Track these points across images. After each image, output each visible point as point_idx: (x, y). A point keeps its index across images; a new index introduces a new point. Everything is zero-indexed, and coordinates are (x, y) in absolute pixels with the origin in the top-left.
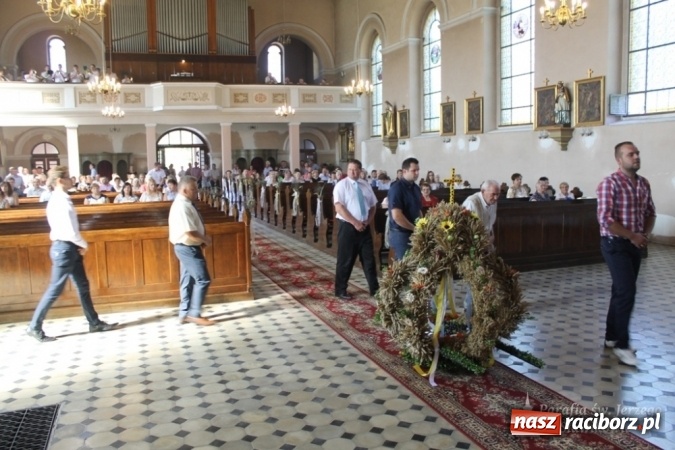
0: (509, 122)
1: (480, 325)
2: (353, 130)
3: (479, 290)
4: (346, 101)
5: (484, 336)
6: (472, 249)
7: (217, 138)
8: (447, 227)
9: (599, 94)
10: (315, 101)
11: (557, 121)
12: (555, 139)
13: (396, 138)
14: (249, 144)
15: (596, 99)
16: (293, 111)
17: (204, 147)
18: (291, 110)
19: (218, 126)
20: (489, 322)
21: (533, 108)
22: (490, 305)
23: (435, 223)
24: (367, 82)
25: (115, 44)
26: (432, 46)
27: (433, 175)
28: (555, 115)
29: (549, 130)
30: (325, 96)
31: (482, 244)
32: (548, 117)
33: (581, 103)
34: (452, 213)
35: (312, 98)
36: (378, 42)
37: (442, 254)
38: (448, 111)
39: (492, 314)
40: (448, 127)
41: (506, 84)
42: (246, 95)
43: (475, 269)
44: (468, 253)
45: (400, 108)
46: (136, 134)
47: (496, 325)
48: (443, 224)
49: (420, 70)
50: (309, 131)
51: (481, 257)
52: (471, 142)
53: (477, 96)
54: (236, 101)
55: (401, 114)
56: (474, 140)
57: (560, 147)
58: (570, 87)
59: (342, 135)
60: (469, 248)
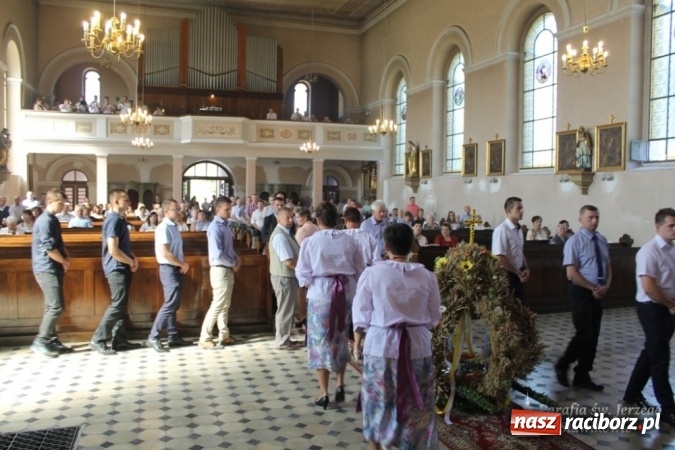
0: (530, 165)
1: (497, 365)
2: (376, 168)
3: (497, 330)
4: (370, 140)
5: (500, 376)
6: (491, 289)
7: (242, 172)
8: (466, 267)
9: (620, 140)
10: (339, 139)
11: (578, 165)
12: (576, 182)
13: (418, 177)
14: (273, 178)
15: (617, 144)
16: (318, 148)
17: (229, 180)
18: (316, 147)
19: (243, 160)
20: (505, 362)
21: (554, 152)
22: (507, 345)
23: (454, 263)
24: (392, 122)
25: (148, 77)
26: (456, 88)
27: (454, 215)
28: (576, 159)
29: (570, 174)
30: (349, 134)
31: (500, 285)
32: (569, 161)
33: (602, 148)
34: (472, 253)
35: (336, 136)
36: (403, 83)
37: (460, 294)
38: (470, 152)
39: (509, 354)
40: (470, 168)
41: (528, 127)
42: (272, 131)
43: (493, 309)
44: (487, 294)
45: (422, 148)
46: (163, 166)
47: (513, 365)
48: (463, 264)
49: (444, 111)
50: (333, 168)
51: (499, 297)
52: (492, 185)
53: (499, 138)
54: (262, 136)
55: (424, 155)
56: (496, 181)
57: (580, 191)
58: (591, 132)
59: (365, 173)
60: (487, 288)
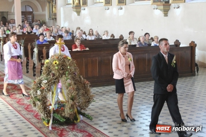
1: (68, 104)
3: (67, 89)
5: (70, 108)
6: (67, 72)
8: (56, 63)
12: (161, 10)
13: (80, 6)
23: (51, 62)
29: (158, 5)
31: (71, 70)
34: (59, 57)
37: (54, 75)
39: (72, 99)
40: (108, 1)
44: (65, 74)
51: (70, 76)
56: (121, 9)
57: (163, 14)
59: (49, 3)
60: (66, 72)
